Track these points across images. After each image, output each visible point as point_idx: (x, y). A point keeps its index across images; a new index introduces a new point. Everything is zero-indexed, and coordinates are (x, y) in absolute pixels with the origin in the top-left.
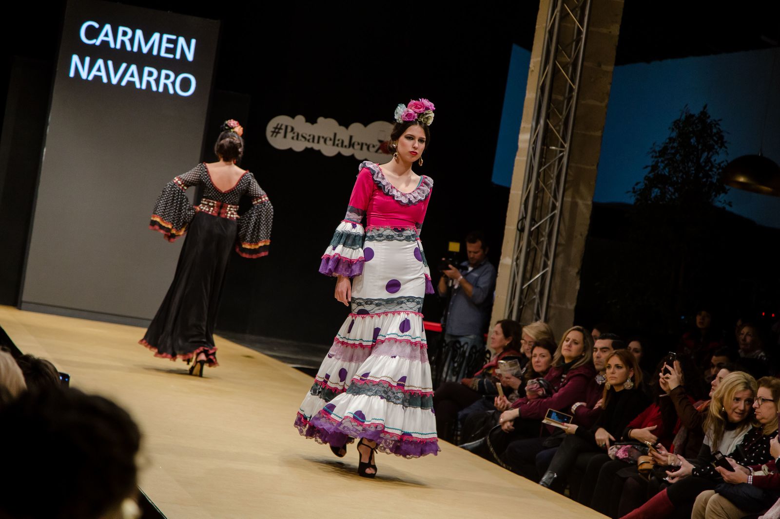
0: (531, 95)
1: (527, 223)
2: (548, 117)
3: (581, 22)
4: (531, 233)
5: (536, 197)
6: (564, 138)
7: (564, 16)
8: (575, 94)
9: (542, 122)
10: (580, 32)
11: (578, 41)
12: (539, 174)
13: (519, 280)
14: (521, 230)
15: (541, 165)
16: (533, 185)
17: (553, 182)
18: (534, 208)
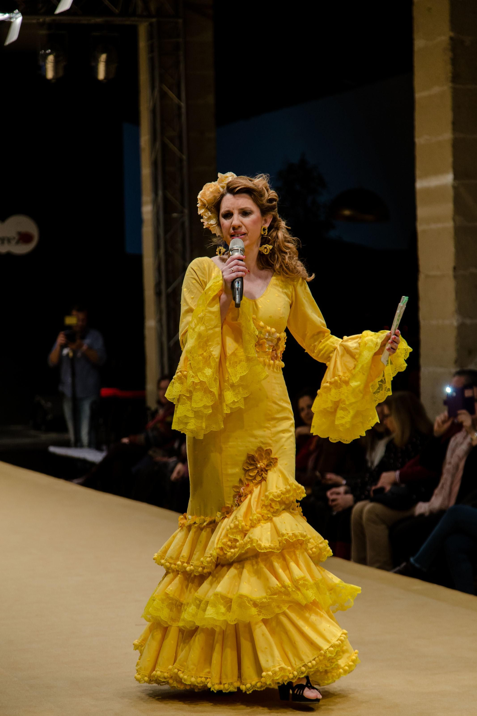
0: (146, 171)
1: (163, 286)
2: (165, 188)
3: (179, 97)
4: (168, 296)
5: (167, 262)
6: (182, 204)
7: (163, 95)
8: (185, 163)
9: (160, 193)
10: (179, 108)
11: (179, 115)
12: (166, 242)
13: (165, 339)
14: (158, 294)
15: (166, 232)
16: (162, 252)
17: (179, 246)
18: (167, 272)
